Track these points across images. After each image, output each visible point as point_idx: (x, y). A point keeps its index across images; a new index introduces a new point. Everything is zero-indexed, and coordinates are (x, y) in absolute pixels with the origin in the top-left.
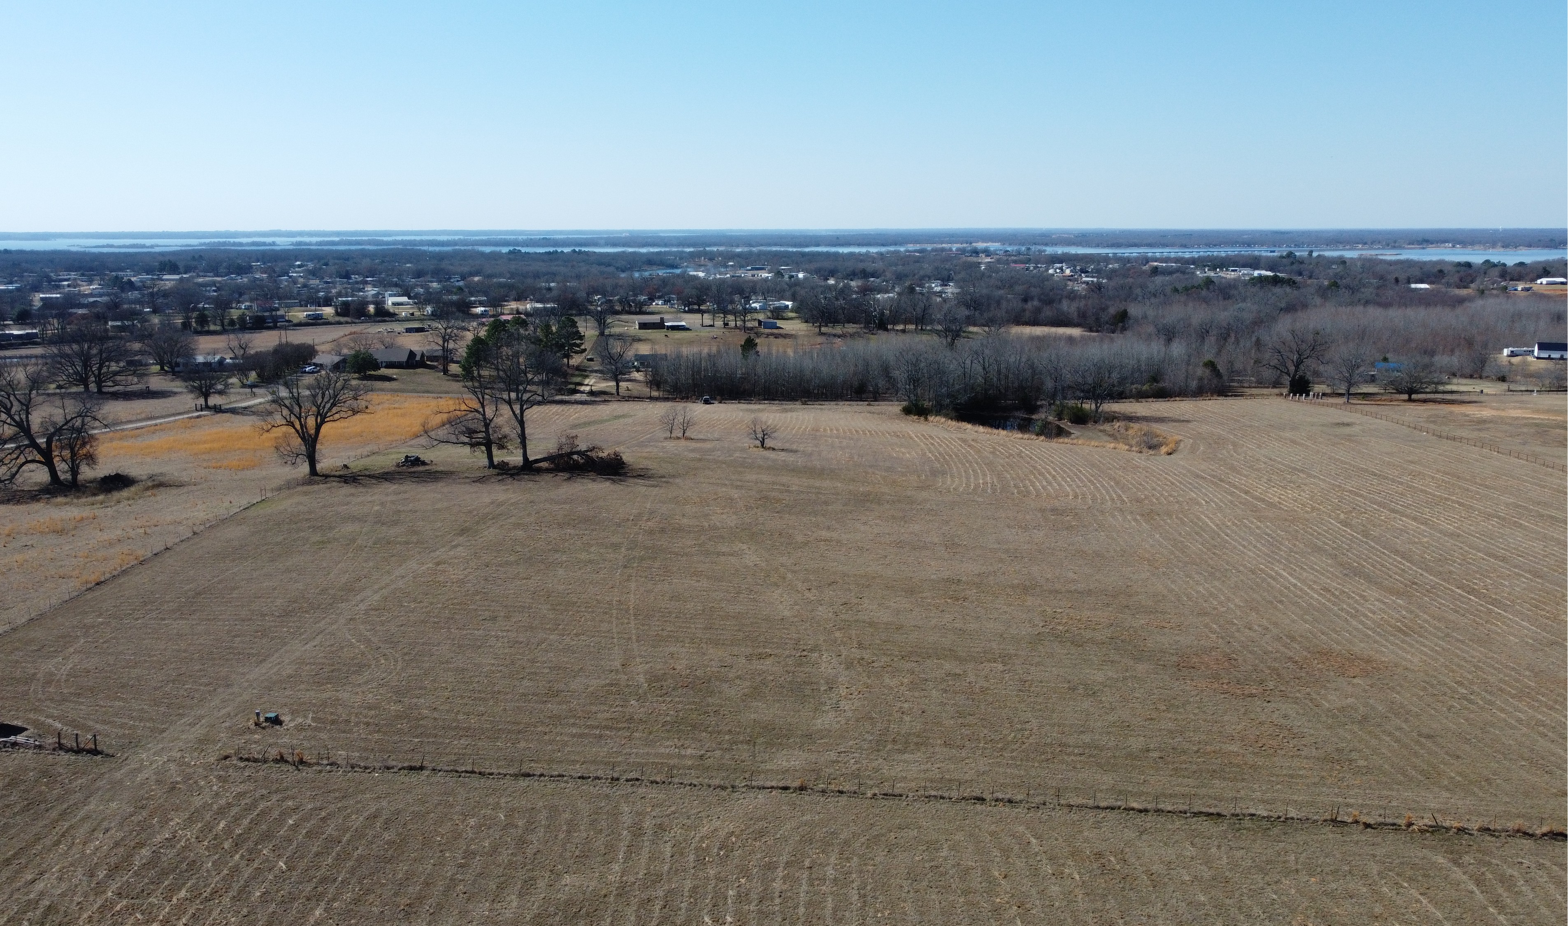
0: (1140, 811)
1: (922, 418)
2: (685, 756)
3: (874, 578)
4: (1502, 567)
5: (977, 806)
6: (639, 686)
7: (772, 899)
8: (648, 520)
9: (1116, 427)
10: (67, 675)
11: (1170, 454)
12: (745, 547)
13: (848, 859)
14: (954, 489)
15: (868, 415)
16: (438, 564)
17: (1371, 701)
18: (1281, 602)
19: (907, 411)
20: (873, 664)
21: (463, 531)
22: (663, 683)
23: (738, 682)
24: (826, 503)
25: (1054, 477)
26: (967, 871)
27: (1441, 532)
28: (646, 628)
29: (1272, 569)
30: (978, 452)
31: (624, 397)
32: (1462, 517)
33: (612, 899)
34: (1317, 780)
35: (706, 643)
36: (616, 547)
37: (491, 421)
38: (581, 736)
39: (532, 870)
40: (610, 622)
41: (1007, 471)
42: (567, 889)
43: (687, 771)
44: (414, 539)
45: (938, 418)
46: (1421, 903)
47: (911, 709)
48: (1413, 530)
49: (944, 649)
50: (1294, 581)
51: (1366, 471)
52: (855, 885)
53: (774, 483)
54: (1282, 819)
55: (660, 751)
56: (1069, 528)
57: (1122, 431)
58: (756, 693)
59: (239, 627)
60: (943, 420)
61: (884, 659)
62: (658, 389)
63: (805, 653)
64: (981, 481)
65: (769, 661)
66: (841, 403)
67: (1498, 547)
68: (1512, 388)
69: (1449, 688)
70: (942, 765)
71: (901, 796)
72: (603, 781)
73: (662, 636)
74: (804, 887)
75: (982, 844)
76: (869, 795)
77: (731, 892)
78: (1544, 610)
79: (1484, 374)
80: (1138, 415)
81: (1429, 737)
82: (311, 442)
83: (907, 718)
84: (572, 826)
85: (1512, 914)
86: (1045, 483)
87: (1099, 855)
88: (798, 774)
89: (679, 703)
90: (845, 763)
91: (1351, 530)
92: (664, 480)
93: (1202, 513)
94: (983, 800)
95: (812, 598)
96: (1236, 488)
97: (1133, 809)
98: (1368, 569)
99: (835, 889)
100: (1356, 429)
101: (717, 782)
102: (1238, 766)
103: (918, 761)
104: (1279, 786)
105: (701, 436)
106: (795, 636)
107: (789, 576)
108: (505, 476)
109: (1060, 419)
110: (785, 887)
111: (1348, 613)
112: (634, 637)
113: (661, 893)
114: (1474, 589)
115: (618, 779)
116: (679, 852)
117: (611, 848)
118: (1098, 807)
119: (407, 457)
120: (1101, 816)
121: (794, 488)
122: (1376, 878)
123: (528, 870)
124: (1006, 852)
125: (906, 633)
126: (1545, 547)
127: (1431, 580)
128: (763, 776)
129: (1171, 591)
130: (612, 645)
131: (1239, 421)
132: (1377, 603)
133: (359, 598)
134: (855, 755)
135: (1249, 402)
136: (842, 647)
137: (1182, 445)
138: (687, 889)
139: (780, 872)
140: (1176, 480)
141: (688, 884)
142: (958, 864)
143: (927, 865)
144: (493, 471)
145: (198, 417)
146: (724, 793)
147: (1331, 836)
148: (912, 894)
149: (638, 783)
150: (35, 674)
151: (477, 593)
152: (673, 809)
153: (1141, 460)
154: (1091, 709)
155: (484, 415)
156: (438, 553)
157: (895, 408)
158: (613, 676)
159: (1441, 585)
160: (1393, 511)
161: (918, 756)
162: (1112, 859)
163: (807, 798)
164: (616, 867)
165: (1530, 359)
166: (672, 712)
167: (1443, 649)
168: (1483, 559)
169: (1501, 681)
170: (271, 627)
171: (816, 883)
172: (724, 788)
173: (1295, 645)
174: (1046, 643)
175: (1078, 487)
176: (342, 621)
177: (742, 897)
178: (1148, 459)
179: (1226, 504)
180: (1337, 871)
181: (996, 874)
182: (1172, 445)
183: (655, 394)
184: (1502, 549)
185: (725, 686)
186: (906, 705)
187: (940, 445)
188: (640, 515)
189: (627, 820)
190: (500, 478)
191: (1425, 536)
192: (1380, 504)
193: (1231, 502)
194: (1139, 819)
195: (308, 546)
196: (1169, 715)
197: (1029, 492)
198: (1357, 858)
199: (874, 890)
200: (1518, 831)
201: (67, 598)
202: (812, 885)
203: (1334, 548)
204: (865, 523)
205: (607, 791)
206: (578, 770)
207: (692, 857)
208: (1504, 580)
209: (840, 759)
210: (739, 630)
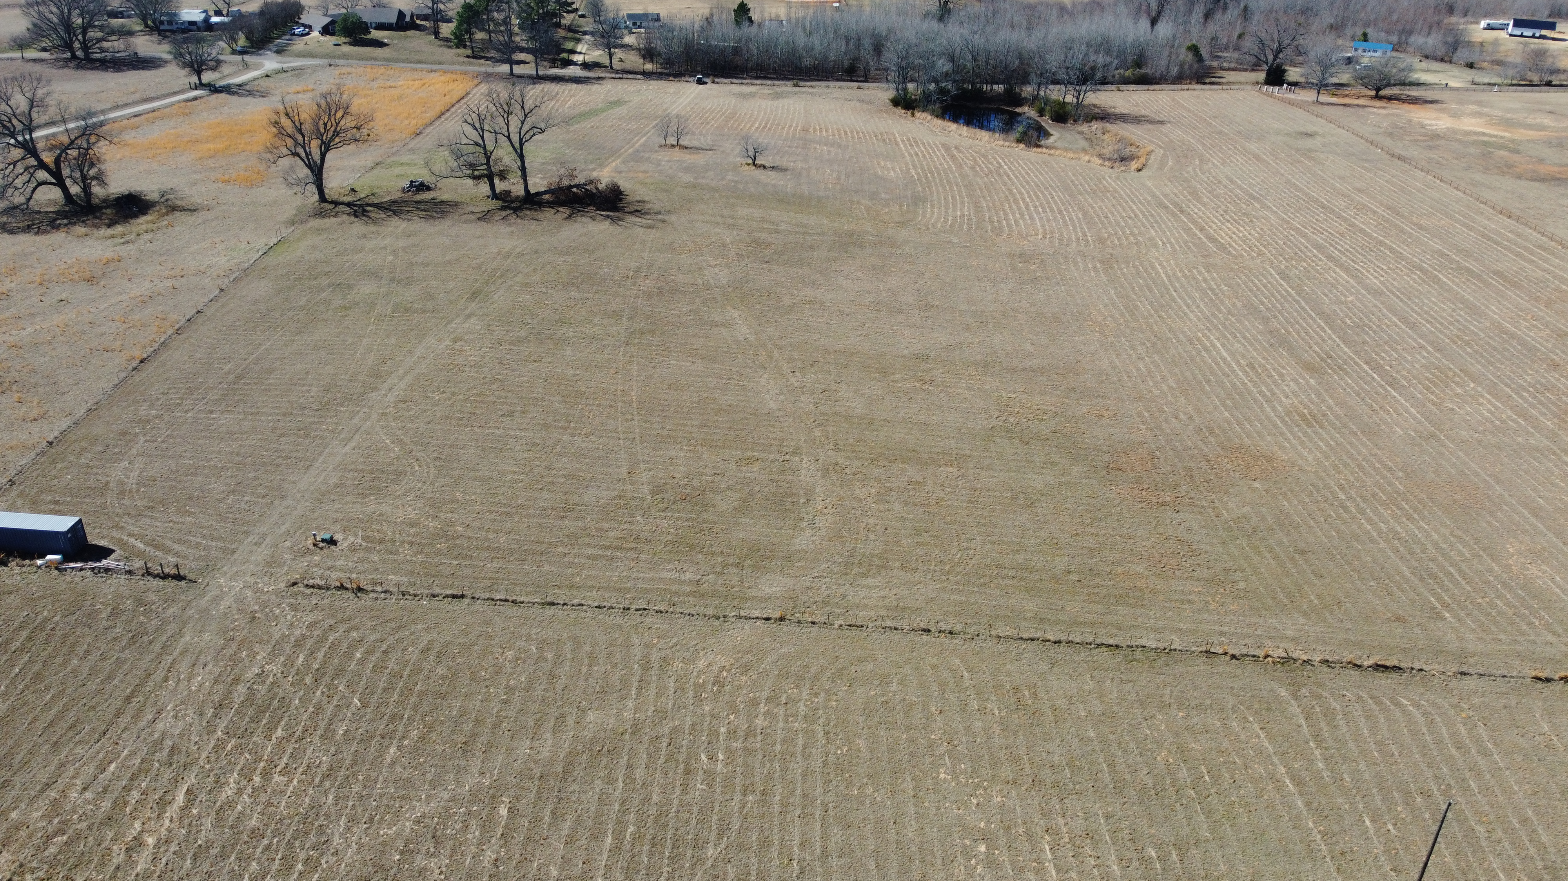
0: (1055, 642)
1: (909, 113)
2: (684, 581)
3: (852, 354)
4: (1410, 337)
5: (924, 637)
6: (643, 499)
7: (755, 736)
8: (646, 277)
9: (1094, 128)
10: (137, 484)
11: (1140, 170)
12: (736, 314)
13: (816, 695)
14: (934, 225)
15: (858, 104)
16: (455, 341)
17: (1264, 510)
18: (1208, 382)
19: (896, 102)
20: (847, 470)
21: (474, 295)
22: (666, 496)
23: (729, 493)
24: (812, 247)
25: (1027, 206)
26: (911, 706)
27: (1367, 288)
28: (648, 425)
29: (1208, 338)
30: (960, 167)
31: (617, 72)
32: (1389, 268)
33: (627, 736)
34: (1201, 606)
35: (702, 444)
36: (617, 315)
37: (491, 153)
38: (594, 557)
39: (562, 706)
40: (615, 419)
41: (984, 197)
42: (591, 726)
43: (686, 599)
44: (430, 305)
45: (924, 115)
46: (1259, 737)
47: (876, 525)
48: (1343, 286)
49: (908, 450)
50: (1225, 354)
51: (1315, 200)
52: (821, 721)
53: (764, 220)
54: (1167, 651)
55: (663, 576)
56: (1035, 280)
57: (1099, 134)
58: (743, 508)
59: (281, 424)
60: (929, 117)
61: (856, 463)
62: (652, 61)
63: (788, 457)
64: (959, 213)
65: (756, 467)
66: (832, 84)
67: (1412, 309)
68: (1477, 79)
69: (1331, 493)
70: (898, 591)
71: (862, 626)
72: (616, 610)
73: (662, 436)
74: (781, 724)
75: (925, 678)
76: (836, 626)
77: (722, 730)
78: (1433, 393)
79: (1454, 59)
80: (1117, 111)
81: (1303, 552)
82: (317, 171)
83: (872, 537)
84: (593, 659)
85: (1326, 749)
86: (1018, 216)
87: (1016, 689)
88: (778, 603)
89: (678, 519)
90: (818, 589)
91: (1288, 284)
92: (660, 217)
93: (1157, 259)
94: (929, 631)
95: (797, 384)
96: (1194, 222)
97: (1049, 641)
98: (1293, 337)
99: (805, 725)
100: (1317, 142)
101: (710, 611)
102: (1141, 590)
103: (878, 586)
104: (1170, 613)
105: (695, 143)
106: (780, 435)
107: (776, 354)
108: (508, 212)
109: (1041, 115)
110: (765, 724)
111: (1265, 396)
112: (638, 438)
113: (667, 731)
114: (1380, 364)
115: (628, 609)
116: (680, 689)
117: (625, 683)
118: (1021, 638)
119: (412, 182)
120: (1023, 647)
121: (783, 227)
122: (1230, 712)
123: (559, 707)
124: (943, 685)
125: (877, 430)
126: (1454, 310)
127: (1345, 353)
128: (749, 604)
129: (1114, 367)
130: (619, 448)
131: (1210, 125)
132: (1292, 383)
133: (386, 386)
134: (827, 580)
135: (1224, 94)
136: (820, 450)
137: (1152, 158)
138: (687, 727)
139: (762, 708)
140: (1140, 210)
141: (689, 721)
142: (904, 700)
143: (879, 701)
144: (496, 204)
145: (195, 99)
146: (717, 623)
147: (1202, 667)
148: (866, 730)
149: (645, 612)
150: (107, 483)
151: (494, 381)
152: (675, 640)
153: (1110, 176)
154: (1028, 524)
155: (485, 148)
156: (453, 325)
157: (883, 93)
158: (620, 486)
159: (1352, 359)
160: (1330, 258)
161: (878, 581)
162: (1027, 693)
163: (785, 629)
164: (630, 704)
165: (1502, 34)
166: (672, 530)
167: (1337, 444)
168: (1396, 326)
169: (1377, 484)
170: (311, 423)
171: (791, 719)
172: (718, 618)
173: (1212, 440)
174: (998, 440)
175: (1048, 220)
176: (374, 416)
177: (732, 734)
178: (1118, 178)
179: (1181, 247)
180: (1201, 704)
181: (934, 709)
182: (1143, 160)
183: (649, 67)
184: (1416, 312)
185: (719, 497)
186: (872, 521)
187: (924, 156)
188: (638, 270)
189: (637, 652)
190: (504, 213)
191: (1351, 294)
192: (1318, 247)
193: (1186, 242)
194: (1055, 649)
195: (331, 313)
196: (1092, 530)
197: (1001, 228)
198: (1220, 691)
199: (835, 726)
200: (1350, 663)
201: (116, 381)
202: (787, 722)
203: (1267, 309)
204: (847, 277)
205: (619, 621)
206: (593, 598)
207: (691, 694)
208: (1409, 353)
209: (813, 585)
210: (730, 428)
